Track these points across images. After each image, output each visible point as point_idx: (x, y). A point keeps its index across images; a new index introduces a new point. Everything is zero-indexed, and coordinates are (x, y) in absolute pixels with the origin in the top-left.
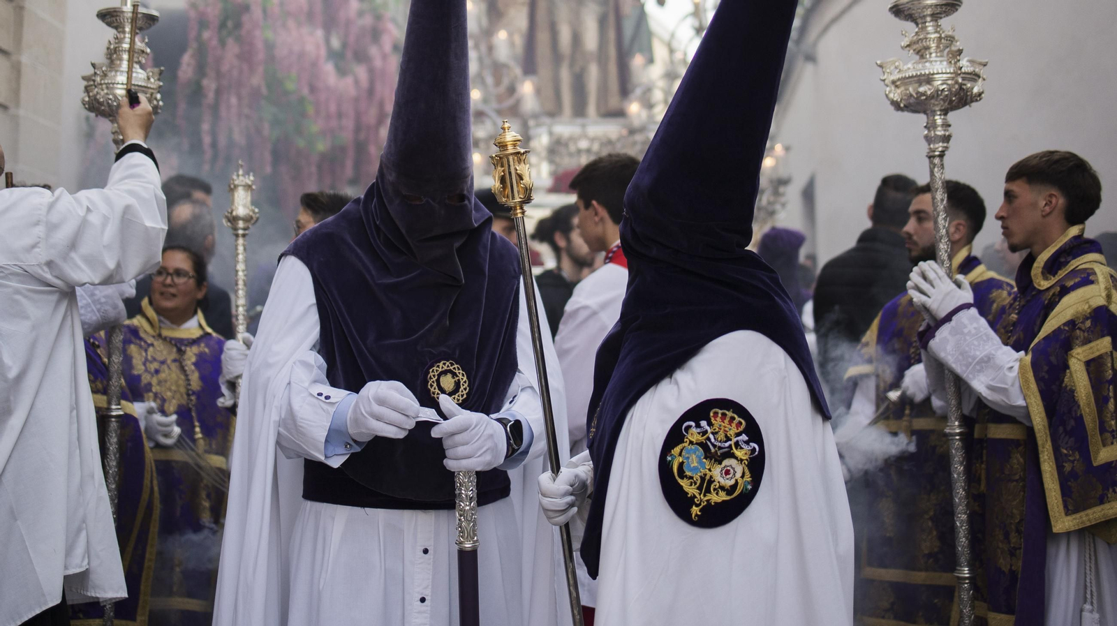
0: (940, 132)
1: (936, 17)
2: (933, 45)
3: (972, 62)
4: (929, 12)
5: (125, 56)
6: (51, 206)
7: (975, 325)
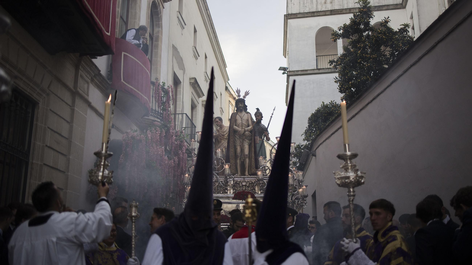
0: (352, 194)
1: (350, 159)
2: (350, 168)
3: (361, 172)
4: (348, 157)
5: (102, 167)
6: (77, 218)
7: (361, 255)
